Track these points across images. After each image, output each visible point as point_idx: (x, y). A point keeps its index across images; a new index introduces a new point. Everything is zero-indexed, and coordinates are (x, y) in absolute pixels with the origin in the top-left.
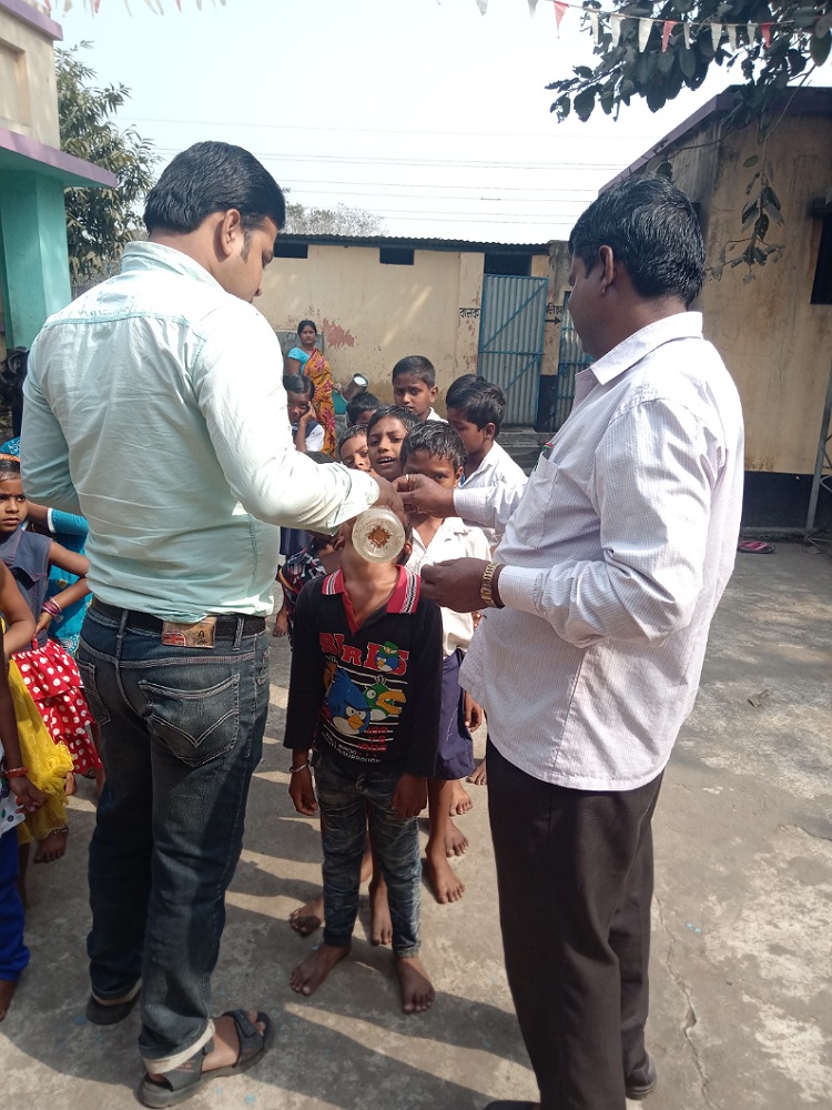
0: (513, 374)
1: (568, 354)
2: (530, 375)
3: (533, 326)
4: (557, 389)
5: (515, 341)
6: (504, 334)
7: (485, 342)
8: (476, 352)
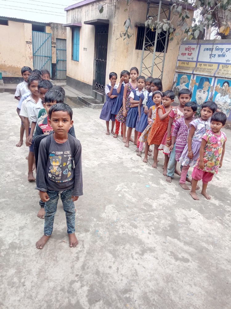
0: (44, 63)
1: (58, 57)
2: (49, 63)
3: (48, 48)
4: (56, 68)
5: (43, 53)
6: (40, 50)
7: (35, 52)
8: (32, 56)
